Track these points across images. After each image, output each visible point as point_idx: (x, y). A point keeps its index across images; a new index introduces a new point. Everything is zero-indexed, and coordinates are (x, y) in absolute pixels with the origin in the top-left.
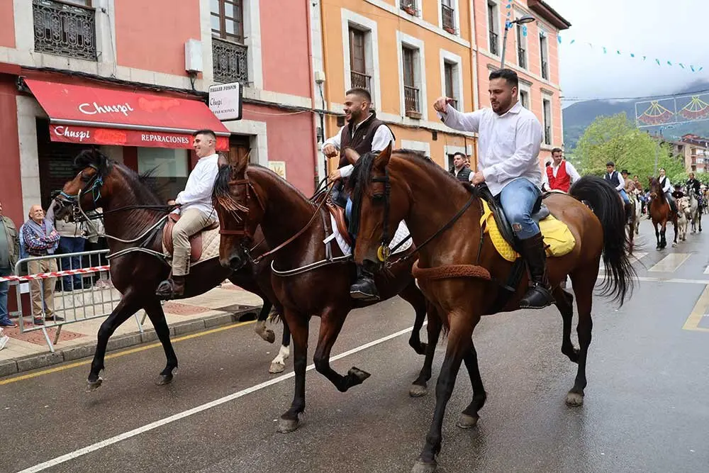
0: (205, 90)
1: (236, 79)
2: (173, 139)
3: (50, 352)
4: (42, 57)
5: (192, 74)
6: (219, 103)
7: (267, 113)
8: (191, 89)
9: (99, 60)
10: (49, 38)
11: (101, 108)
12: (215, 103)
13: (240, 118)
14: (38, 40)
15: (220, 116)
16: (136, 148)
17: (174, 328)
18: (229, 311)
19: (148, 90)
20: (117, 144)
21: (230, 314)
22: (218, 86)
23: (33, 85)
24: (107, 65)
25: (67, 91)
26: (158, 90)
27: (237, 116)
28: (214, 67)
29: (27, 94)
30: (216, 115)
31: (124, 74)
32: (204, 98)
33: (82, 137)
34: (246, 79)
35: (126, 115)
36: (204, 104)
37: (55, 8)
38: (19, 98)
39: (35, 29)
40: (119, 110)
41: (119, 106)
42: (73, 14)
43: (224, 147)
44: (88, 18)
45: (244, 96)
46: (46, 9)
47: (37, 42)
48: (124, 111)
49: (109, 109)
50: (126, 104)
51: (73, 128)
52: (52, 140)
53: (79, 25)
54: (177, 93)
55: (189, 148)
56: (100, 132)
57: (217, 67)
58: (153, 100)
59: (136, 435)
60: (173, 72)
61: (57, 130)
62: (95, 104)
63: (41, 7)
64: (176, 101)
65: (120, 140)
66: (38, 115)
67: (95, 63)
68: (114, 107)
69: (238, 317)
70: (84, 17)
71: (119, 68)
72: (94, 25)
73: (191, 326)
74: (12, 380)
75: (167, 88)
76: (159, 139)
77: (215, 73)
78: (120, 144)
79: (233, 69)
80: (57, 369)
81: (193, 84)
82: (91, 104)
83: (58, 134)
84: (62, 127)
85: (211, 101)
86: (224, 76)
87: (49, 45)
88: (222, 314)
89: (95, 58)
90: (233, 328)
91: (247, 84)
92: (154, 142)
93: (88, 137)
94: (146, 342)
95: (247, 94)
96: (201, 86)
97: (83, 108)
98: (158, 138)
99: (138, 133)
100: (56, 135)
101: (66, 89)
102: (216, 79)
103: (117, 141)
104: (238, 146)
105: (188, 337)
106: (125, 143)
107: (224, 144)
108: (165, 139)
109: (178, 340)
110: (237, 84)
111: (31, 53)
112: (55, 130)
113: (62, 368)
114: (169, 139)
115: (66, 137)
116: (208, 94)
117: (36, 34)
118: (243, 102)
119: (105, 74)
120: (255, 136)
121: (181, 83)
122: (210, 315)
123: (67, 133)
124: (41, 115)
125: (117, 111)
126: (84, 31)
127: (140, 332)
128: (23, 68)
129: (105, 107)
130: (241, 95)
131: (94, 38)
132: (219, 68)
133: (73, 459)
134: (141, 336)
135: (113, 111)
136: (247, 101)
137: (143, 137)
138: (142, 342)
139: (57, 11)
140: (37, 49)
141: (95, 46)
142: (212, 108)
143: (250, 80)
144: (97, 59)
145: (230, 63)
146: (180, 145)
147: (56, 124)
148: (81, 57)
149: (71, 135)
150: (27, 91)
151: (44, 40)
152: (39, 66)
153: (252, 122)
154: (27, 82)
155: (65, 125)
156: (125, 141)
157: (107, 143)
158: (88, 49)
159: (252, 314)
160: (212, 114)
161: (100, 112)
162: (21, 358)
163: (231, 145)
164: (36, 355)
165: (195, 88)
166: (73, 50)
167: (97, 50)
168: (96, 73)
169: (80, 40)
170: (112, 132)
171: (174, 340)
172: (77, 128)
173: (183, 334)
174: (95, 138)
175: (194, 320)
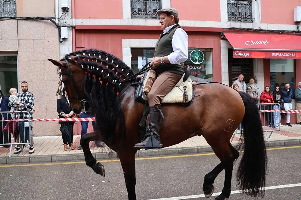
2: (287, 55)
4: (231, 23)
5: (298, 23)
8: (297, 30)
9: (254, 21)
10: (233, 15)
11: (254, 42)
14: (229, 17)
16: (269, 59)
17: (284, 142)
19: (275, 33)
20: (261, 58)
23: (227, 35)
24: (257, 24)
25: (240, 37)
26: (280, 32)
29: (225, 39)
31: (265, 27)
33: (246, 55)
35: (265, 45)
37: (236, 3)
38: (221, 41)
39: (228, 12)
41: (262, 41)
42: (243, 4)
44: (249, 5)
46: (232, 4)
47: (229, 18)
48: (264, 43)
49: (258, 43)
50: (265, 40)
51: (243, 52)
52: (234, 57)
53: (245, 8)
54: (290, 33)
55: (295, 58)
56: (253, 53)
58: (277, 37)
60: (288, 23)
61: (236, 53)
62: (252, 41)
63: (230, 3)
64: (289, 37)
65: (262, 56)
66: (229, 47)
67: (252, 23)
68: (260, 42)
70: (247, 4)
71: (262, 24)
72: (251, 7)
73: (292, 142)
75: (284, 31)
76: (281, 55)
78: (263, 58)
81: (298, 28)
82: (250, 41)
83: (236, 54)
84: (238, 52)
87: (233, 18)
89: (252, 21)
92: (278, 56)
93: (248, 55)
97: (247, 43)
99: (271, 53)
100: (236, 55)
101: (240, 36)
103: (261, 56)
105: (291, 147)
106: (265, 57)
108: (284, 55)
109: (286, 148)
111: (226, 23)
112: (235, 53)
115: (240, 56)
117: (228, 15)
119: (256, 28)
121: (292, 28)
123: (240, 54)
124: (230, 47)
125: (262, 43)
126: (247, 11)
127: (268, 141)
128: (223, 29)
129: (256, 42)
131: (251, 13)
134: (268, 144)
135: (259, 43)
137: (273, 54)
138: (268, 146)
139: (237, 4)
140: (228, 21)
141: (252, 16)
146: (290, 57)
147: (236, 51)
148: (246, 22)
149: (242, 55)
150: (224, 38)
151: (232, 17)
152: (229, 27)
154: (225, 34)
155: (239, 51)
156: (265, 56)
157: (257, 58)
158: (249, 18)
161: (254, 44)
165: (299, 30)
166: (243, 19)
167: (253, 18)
168: (252, 28)
169: (246, 14)
170: (259, 53)
171: (284, 148)
172: (244, 52)
173: (288, 145)
174: (252, 56)
175: (294, 140)
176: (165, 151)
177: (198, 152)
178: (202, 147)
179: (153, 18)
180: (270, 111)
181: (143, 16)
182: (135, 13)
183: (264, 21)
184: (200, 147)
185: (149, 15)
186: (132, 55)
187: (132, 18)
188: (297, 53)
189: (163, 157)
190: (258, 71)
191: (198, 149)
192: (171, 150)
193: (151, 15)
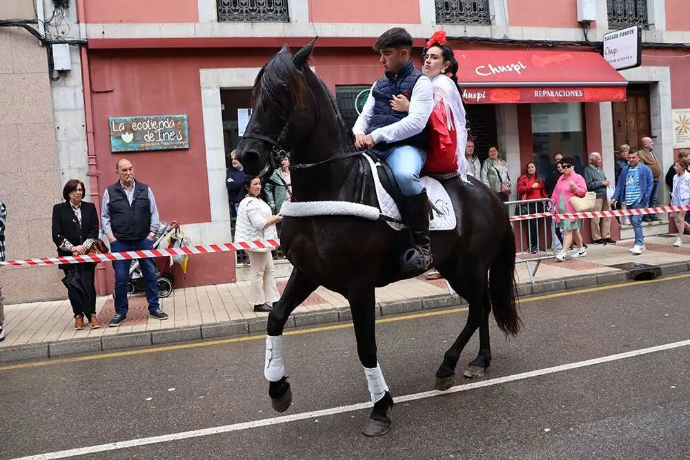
0: (599, 40)
1: (634, 23)
2: (566, 93)
3: (450, 294)
5: (585, 25)
6: (614, 52)
7: (671, 56)
8: (585, 40)
9: (492, 22)
10: (447, 10)
11: (495, 69)
12: (610, 52)
13: (638, 64)
15: (616, 65)
16: (528, 105)
17: (565, 282)
18: (623, 269)
19: (539, 47)
20: (511, 102)
21: (624, 272)
22: (613, 34)
24: (500, 28)
25: (464, 56)
26: (550, 45)
27: (635, 62)
28: (609, 14)
30: (612, 64)
31: (517, 34)
32: (599, 48)
33: (478, 98)
34: (645, 22)
35: (519, 73)
36: (598, 54)
39: (436, 3)
40: (512, 69)
41: (512, 65)
43: (621, 98)
45: (643, 41)
47: (438, 15)
48: (517, 70)
49: (503, 69)
50: (519, 63)
51: (469, 90)
54: (570, 47)
55: (583, 101)
56: (494, 92)
57: (612, 13)
58: (546, 56)
59: (523, 379)
60: (564, 25)
62: (490, 66)
64: (568, 55)
65: (512, 98)
67: (489, 27)
68: (508, 67)
69: (633, 276)
71: (511, 28)
73: (582, 280)
74: (418, 316)
75: (559, 42)
76: (553, 94)
77: (610, 20)
78: (514, 102)
79: (631, 13)
80: (455, 310)
81: (586, 35)
82: (486, 66)
85: (605, 50)
86: (620, 23)
87: (448, 16)
88: (616, 272)
89: (489, 22)
90: (627, 287)
91: (647, 27)
92: (546, 98)
94: (537, 293)
95: (647, 37)
96: (594, 37)
97: (480, 70)
98: (551, 94)
99: (531, 89)
102: (611, 26)
104: (636, 96)
105: (579, 292)
106: (519, 101)
107: (621, 95)
108: (558, 94)
109: (570, 293)
110: (635, 28)
111: (433, 26)
113: (459, 310)
114: (562, 94)
115: (465, 99)
116: (603, 43)
117: (437, 8)
118: (642, 47)
119: (498, 36)
120: (656, 83)
121: (574, 35)
122: (603, 272)
123: (464, 95)
125: (511, 70)
127: (531, 283)
129: (499, 67)
130: (639, 39)
131: (487, 3)
132: (614, 14)
133: (465, 391)
134: (532, 287)
135: (506, 70)
136: (647, 45)
137: (537, 93)
138: (533, 293)
140: (438, 22)
141: (488, 10)
142: (607, 57)
143: (650, 22)
144: (490, 22)
145: (627, 7)
146: (573, 99)
148: (476, 23)
149: (468, 97)
151: (444, 12)
153: (653, 68)
156: (519, 98)
157: (502, 102)
158: (482, 14)
159: (650, 273)
160: (607, 63)
161: (494, 72)
162: (426, 298)
163: (628, 95)
164: (438, 296)
165: (588, 39)
166: (469, 18)
167: (491, 14)
168: (490, 37)
169: (475, 6)
170: (506, 91)
171: (565, 294)
172: (474, 90)
173: (573, 288)
174: (491, 98)
175: (586, 275)
176: (309, 317)
177: (382, 315)
178: (389, 303)
179: (269, 19)
180: (532, 216)
181: (244, 14)
182: (227, 8)
183: (514, 21)
184: (384, 303)
185: (259, 12)
186: (223, 105)
187: (219, 19)
188: (585, 90)
189: (304, 331)
190: (507, 131)
191: (381, 309)
192: (320, 315)
193: (264, 12)
